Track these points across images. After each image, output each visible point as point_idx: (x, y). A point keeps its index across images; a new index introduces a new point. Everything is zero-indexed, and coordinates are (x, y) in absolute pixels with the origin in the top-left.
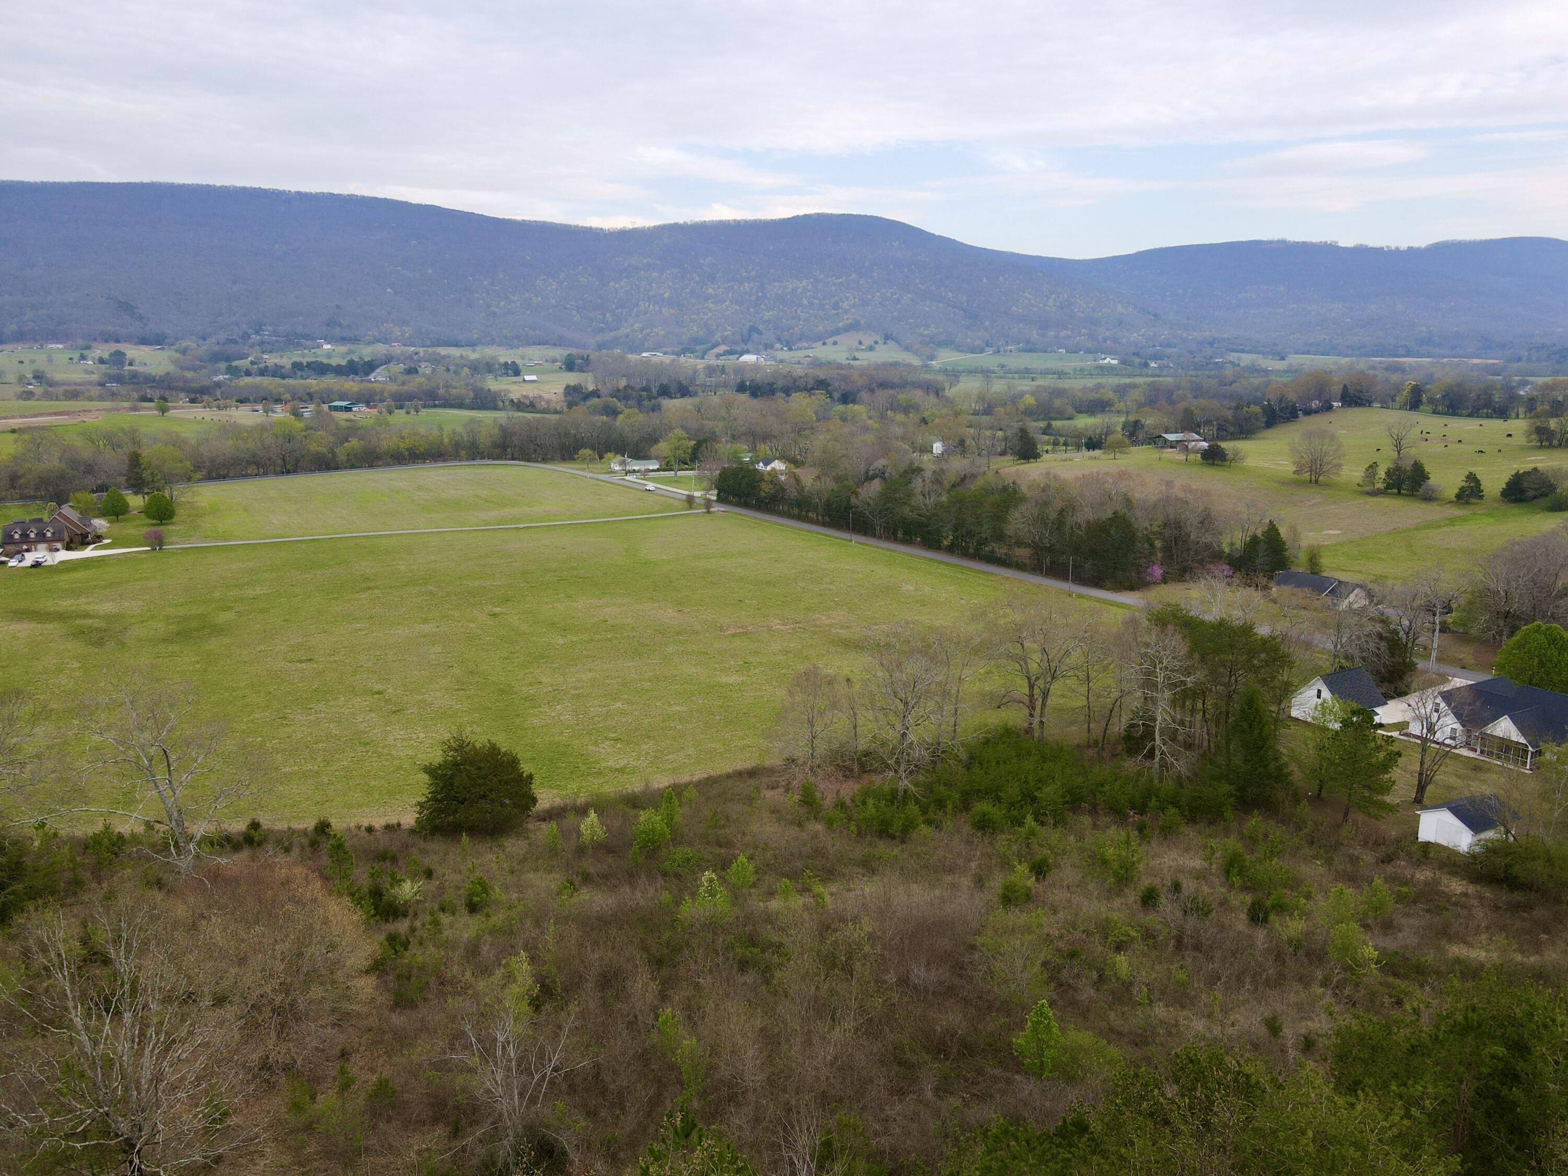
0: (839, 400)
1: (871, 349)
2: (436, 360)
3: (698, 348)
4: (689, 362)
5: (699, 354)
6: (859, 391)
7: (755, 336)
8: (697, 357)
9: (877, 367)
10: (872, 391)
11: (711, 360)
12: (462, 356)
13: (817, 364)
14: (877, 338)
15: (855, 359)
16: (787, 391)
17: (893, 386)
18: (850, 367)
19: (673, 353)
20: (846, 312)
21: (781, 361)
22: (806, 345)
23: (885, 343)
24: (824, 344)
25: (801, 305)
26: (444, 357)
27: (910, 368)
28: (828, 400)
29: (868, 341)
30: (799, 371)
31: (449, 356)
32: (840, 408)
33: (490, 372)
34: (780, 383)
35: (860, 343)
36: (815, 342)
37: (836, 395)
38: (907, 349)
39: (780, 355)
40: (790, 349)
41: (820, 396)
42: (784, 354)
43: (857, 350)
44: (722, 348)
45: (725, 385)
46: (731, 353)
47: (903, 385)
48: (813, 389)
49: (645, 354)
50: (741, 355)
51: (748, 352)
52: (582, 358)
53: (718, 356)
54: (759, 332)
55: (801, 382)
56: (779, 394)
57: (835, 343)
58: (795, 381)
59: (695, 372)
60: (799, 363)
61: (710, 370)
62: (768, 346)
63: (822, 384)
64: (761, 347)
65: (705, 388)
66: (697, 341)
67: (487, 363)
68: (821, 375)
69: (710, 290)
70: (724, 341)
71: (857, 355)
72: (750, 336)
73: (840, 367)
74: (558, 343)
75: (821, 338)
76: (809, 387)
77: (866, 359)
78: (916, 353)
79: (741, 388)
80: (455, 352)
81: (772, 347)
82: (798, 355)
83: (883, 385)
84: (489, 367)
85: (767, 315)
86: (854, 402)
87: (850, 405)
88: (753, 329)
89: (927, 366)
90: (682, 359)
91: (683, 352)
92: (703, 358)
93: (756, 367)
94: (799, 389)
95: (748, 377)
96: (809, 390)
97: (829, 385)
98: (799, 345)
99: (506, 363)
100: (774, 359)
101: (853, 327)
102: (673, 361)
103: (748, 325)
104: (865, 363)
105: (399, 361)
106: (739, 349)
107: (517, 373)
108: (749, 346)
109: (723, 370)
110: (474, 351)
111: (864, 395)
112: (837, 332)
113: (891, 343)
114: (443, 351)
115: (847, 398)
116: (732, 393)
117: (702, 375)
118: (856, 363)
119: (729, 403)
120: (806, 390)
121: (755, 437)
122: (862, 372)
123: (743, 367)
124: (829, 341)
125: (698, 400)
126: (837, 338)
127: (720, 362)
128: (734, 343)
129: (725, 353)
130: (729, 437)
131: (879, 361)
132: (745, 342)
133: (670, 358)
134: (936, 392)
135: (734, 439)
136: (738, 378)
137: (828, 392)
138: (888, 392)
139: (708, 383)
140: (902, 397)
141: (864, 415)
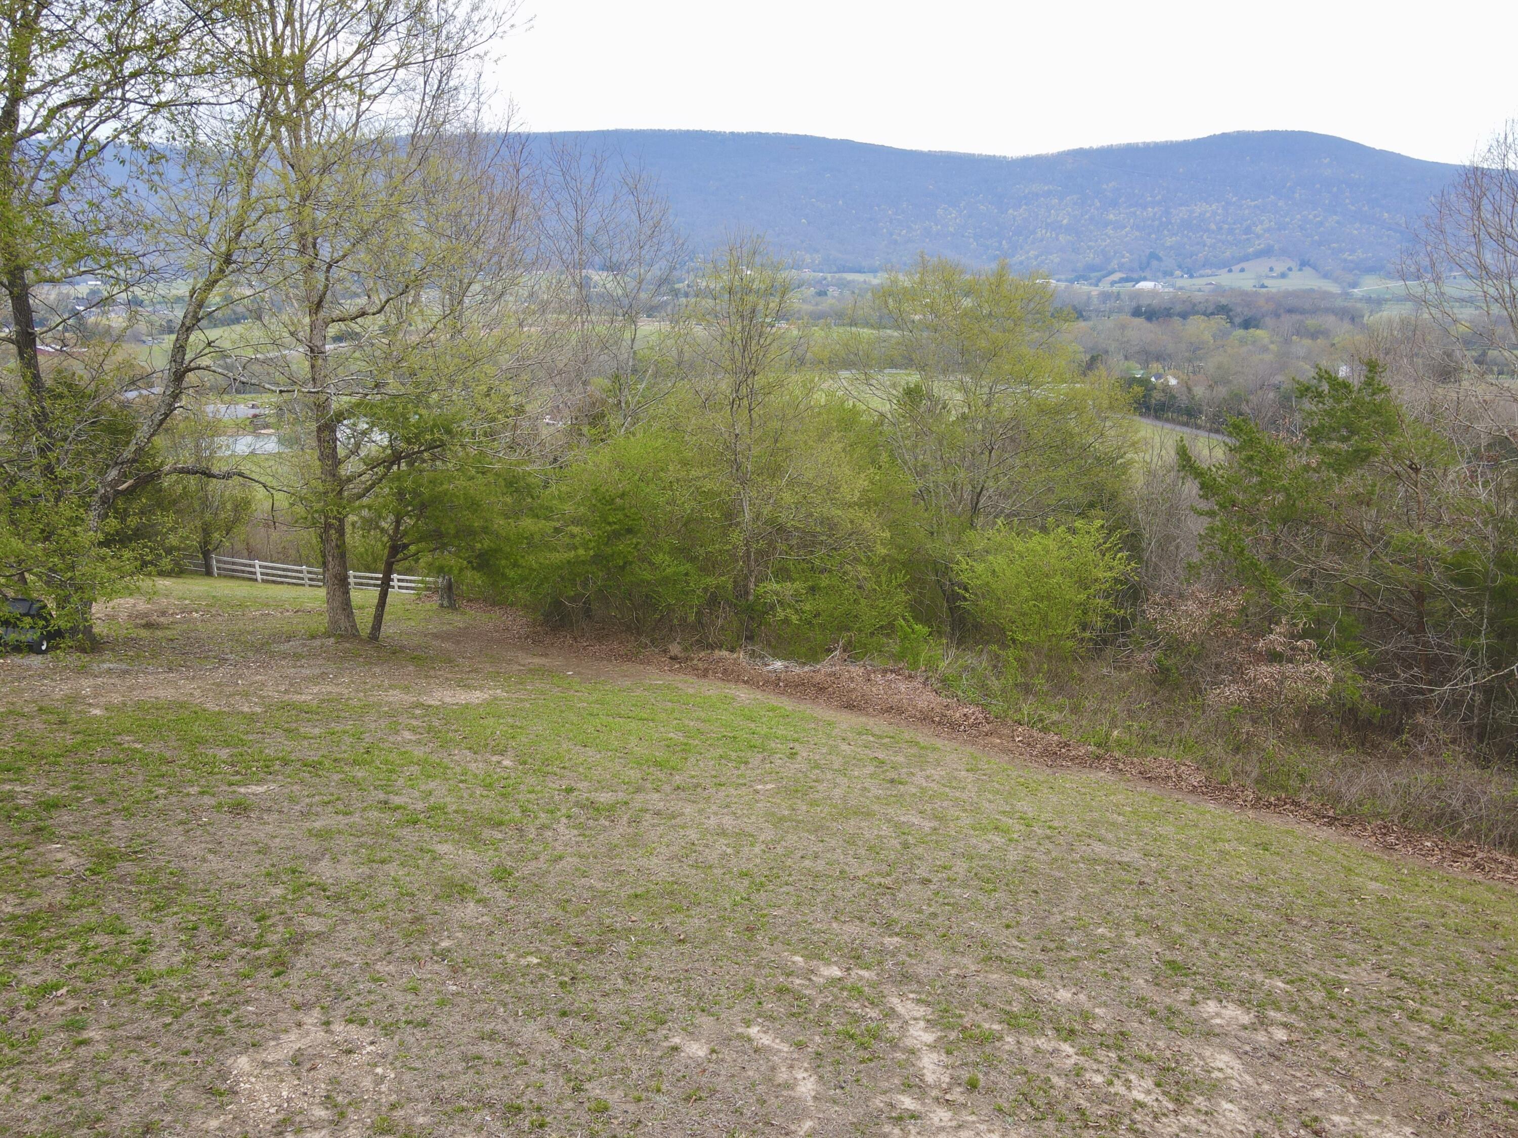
0: (1240, 325)
1: (1283, 276)
2: (842, 285)
3: (1093, 275)
4: (1083, 288)
5: (1093, 281)
6: (1263, 316)
7: (1155, 263)
8: (1091, 284)
9: (1288, 294)
10: (1277, 316)
11: (1105, 286)
12: (865, 282)
13: (1219, 290)
14: (1291, 264)
15: (1263, 286)
16: (1184, 316)
17: (1303, 312)
18: (1256, 294)
19: (1066, 281)
20: (1258, 237)
21: (1181, 288)
22: (1209, 272)
23: (1300, 270)
24: (1230, 271)
25: (1208, 230)
26: (849, 282)
27: (1326, 295)
28: (1228, 325)
29: (1280, 267)
30: (1198, 297)
31: (853, 281)
32: (1241, 332)
34: (1178, 308)
35: (1271, 269)
36: (1220, 268)
37: (1237, 320)
38: (1325, 276)
39: (1180, 283)
40: (1191, 276)
41: (1219, 321)
42: (1185, 282)
43: (1267, 277)
44: (1116, 276)
45: (1120, 310)
46: (1127, 280)
47: (1314, 311)
48: (1212, 314)
49: (1038, 281)
50: (1138, 281)
51: (1145, 279)
53: (1113, 283)
54: (1159, 259)
55: (1201, 307)
56: (1176, 318)
57: (1242, 270)
58: (1195, 305)
59: (1089, 298)
60: (1200, 290)
61: (1105, 297)
62: (1168, 273)
63: (1223, 310)
64: (1160, 274)
65: (1098, 311)
66: (1092, 268)
67: (890, 288)
68: (1224, 301)
69: (1111, 216)
70: (1121, 268)
71: (1267, 282)
72: (1148, 263)
73: (1244, 293)
75: (1228, 265)
76: (1209, 312)
77: (1275, 286)
78: (1336, 280)
79: (1137, 313)
80: (859, 277)
81: (1171, 274)
82: (1199, 282)
83: (1290, 311)
85: (1170, 241)
86: (1257, 327)
87: (1251, 330)
88: (1154, 256)
89: (1347, 294)
90: (1076, 285)
91: (1077, 279)
92: (1097, 285)
93: (1153, 293)
94: (1196, 313)
95: (1145, 302)
96: (1209, 315)
97: (1231, 310)
98: (1202, 272)
100: (1173, 286)
101: (1266, 252)
102: (1066, 287)
103: (1148, 251)
104: (1274, 290)
105: (810, 285)
106: (1135, 276)
108: (1147, 274)
109: (1118, 296)
110: (875, 277)
111: (1269, 321)
112: (1246, 258)
113: (1308, 270)
114: (850, 277)
115: (1247, 324)
116: (1126, 318)
117: (1095, 301)
118: (1264, 290)
119: (1123, 327)
120: (1204, 314)
121: (1148, 356)
122: (1270, 298)
123: (1141, 292)
124: (1236, 268)
125: (1090, 323)
126: (1243, 265)
127: (1115, 289)
128: (1132, 270)
129: (1122, 280)
130: (1121, 357)
131: (1290, 288)
132: (1142, 269)
133: (1063, 285)
134: (1353, 319)
135: (1126, 358)
136: (1134, 304)
137: (1228, 317)
138: (1296, 317)
139: (1102, 308)
140: (1311, 322)
141: (1266, 341)
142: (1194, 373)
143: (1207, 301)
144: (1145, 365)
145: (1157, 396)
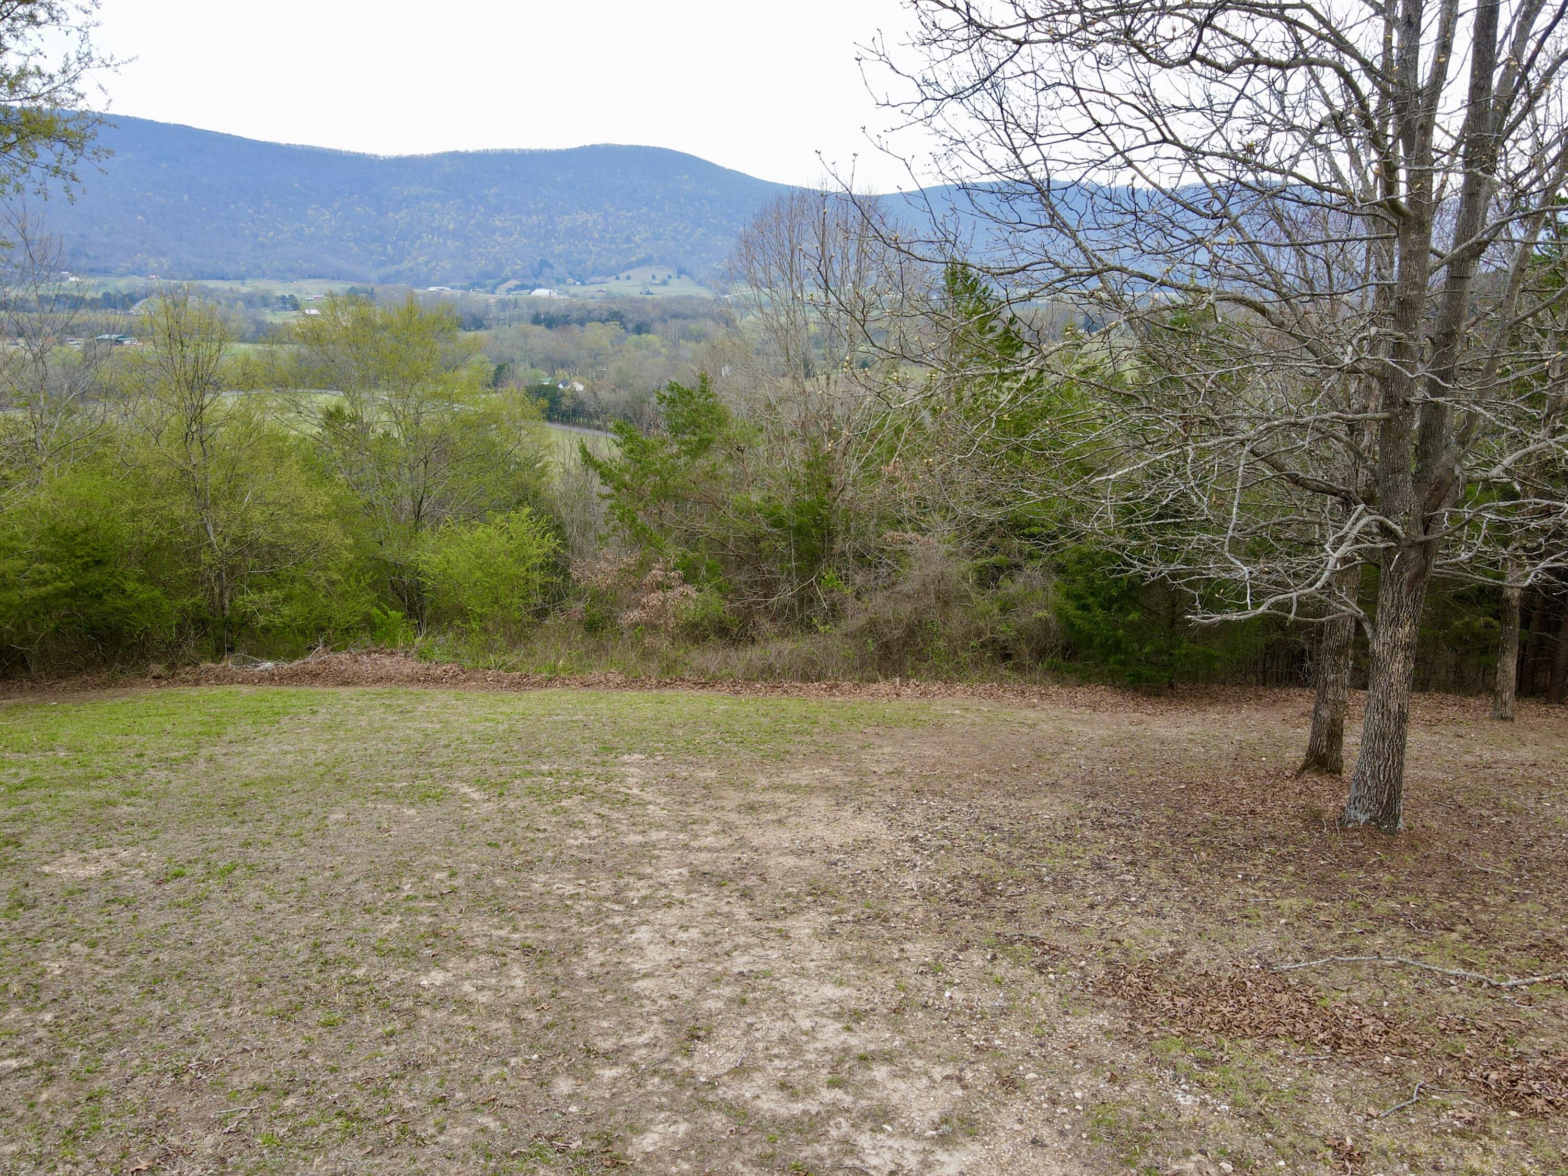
0: (633, 331)
1: (665, 283)
2: (204, 294)
3: (487, 282)
4: (480, 296)
5: (489, 288)
6: (652, 322)
7: (546, 271)
8: (487, 292)
9: (671, 301)
10: (664, 321)
11: (501, 293)
12: (231, 290)
13: (610, 297)
14: (670, 272)
15: (649, 293)
16: (582, 322)
17: (685, 317)
18: (644, 301)
19: (462, 288)
20: (638, 246)
21: (575, 296)
22: (599, 279)
23: (678, 277)
24: (618, 278)
25: (593, 239)
26: (212, 291)
27: (703, 301)
28: (623, 331)
29: (661, 275)
30: (592, 304)
31: (217, 289)
32: (635, 337)
33: (266, 306)
34: (575, 315)
35: (654, 277)
36: (608, 276)
37: (630, 326)
38: (700, 283)
39: (573, 290)
40: (583, 284)
41: (614, 327)
42: (578, 289)
43: (651, 284)
44: (512, 283)
45: (520, 318)
46: (522, 287)
47: (695, 316)
48: (607, 320)
49: (432, 289)
50: (533, 289)
51: (540, 286)
52: (366, 292)
53: (509, 291)
54: (551, 267)
55: (596, 314)
56: (574, 325)
57: (628, 278)
58: (589, 312)
59: (487, 306)
60: (593, 297)
61: (503, 304)
62: (560, 281)
63: (616, 316)
64: (554, 282)
65: (498, 320)
66: (486, 275)
67: (263, 297)
68: (615, 307)
69: (497, 223)
70: (515, 276)
71: (652, 289)
72: (541, 270)
73: (633, 300)
74: (337, 276)
75: (614, 273)
76: (603, 318)
77: (660, 293)
78: (709, 287)
79: (536, 320)
80: (224, 285)
81: (564, 282)
82: (592, 289)
83: (675, 316)
84: (265, 301)
85: (558, 249)
86: (648, 332)
87: (644, 335)
88: (544, 263)
89: (720, 300)
90: (472, 293)
91: (473, 286)
92: (493, 293)
93: (549, 301)
94: (593, 320)
95: (542, 310)
96: (604, 321)
97: (623, 317)
98: (592, 279)
99: (283, 297)
100: (567, 293)
101: (646, 261)
102: (462, 295)
103: (539, 259)
104: (659, 297)
105: (160, 295)
106: (530, 283)
107: (296, 307)
108: (541, 281)
109: (516, 304)
110: (243, 284)
111: (658, 326)
112: (630, 266)
113: (684, 278)
114: (211, 284)
115: (640, 329)
116: (527, 327)
117: (494, 310)
118: (649, 297)
119: (525, 336)
120: (600, 321)
121: (554, 363)
122: (656, 305)
123: (536, 301)
124: (623, 275)
125: (493, 332)
126: (630, 273)
127: (512, 296)
128: (525, 277)
129: (517, 288)
130: (527, 365)
131: (673, 295)
132: (536, 276)
133: (459, 293)
134: (727, 324)
135: (532, 366)
136: (532, 312)
137: (622, 323)
138: (680, 322)
139: (501, 315)
140: (694, 326)
141: (658, 345)
142: (598, 378)
143: (600, 307)
144: (552, 374)
145: (566, 402)
